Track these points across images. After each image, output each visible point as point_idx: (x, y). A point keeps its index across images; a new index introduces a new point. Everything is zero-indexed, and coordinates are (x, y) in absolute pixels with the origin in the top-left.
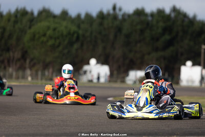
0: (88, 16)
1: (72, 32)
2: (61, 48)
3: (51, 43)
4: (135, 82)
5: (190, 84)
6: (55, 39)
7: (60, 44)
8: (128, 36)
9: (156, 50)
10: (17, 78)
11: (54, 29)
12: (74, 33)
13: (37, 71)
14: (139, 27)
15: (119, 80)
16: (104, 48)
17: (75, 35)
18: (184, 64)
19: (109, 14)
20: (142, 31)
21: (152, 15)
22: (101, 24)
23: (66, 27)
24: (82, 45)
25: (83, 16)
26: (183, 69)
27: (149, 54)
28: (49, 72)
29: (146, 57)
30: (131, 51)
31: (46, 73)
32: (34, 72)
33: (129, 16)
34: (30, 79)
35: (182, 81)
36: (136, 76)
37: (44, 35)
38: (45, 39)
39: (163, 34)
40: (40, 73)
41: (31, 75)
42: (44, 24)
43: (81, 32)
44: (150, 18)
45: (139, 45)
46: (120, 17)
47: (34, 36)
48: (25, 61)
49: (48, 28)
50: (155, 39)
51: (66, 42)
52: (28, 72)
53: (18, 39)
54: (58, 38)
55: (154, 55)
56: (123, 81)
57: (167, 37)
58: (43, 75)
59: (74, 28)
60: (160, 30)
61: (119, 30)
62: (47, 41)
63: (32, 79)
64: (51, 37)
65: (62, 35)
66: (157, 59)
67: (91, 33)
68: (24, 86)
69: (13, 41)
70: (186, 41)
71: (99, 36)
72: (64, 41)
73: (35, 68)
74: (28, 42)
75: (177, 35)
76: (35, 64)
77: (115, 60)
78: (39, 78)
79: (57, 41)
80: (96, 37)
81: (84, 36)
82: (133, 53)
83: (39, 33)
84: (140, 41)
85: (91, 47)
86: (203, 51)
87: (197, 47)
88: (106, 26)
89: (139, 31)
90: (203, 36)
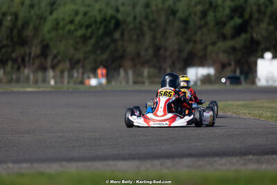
1: (108, 18)
2: (93, 41)
3: (80, 33)
4: (196, 83)
5: (271, 84)
7: (92, 33)
8: (185, 21)
9: (224, 37)
10: (36, 82)
11: (85, 14)
12: (112, 17)
13: (62, 72)
14: (199, 8)
16: (154, 38)
17: (113, 21)
18: (262, 57)
22: (147, 5)
23: (100, 11)
24: (122, 34)
26: (260, 62)
27: (214, 44)
28: (78, 72)
29: (210, 48)
30: (188, 41)
31: (75, 75)
32: (58, 72)
34: (52, 82)
35: (259, 80)
36: (197, 75)
37: (72, 22)
38: (72, 27)
39: (231, 18)
40: (66, 74)
41: (54, 77)
43: (120, 17)
45: (199, 33)
47: (58, 24)
48: (45, 59)
49: (77, 13)
50: (220, 24)
51: (101, 31)
52: (51, 73)
53: (36, 29)
54: (88, 27)
55: (222, 45)
57: (238, 21)
58: (71, 76)
59: (110, 12)
60: (227, 11)
61: (173, 12)
62: (76, 30)
63: (56, 82)
64: (81, 26)
65: (95, 21)
66: (225, 51)
67: (135, 18)
68: (43, 92)
69: (29, 32)
70: (263, 26)
71: (145, 22)
72: (98, 29)
73: (60, 67)
74: (49, 32)
75: (251, 17)
76: (59, 62)
77: (168, 53)
78: (66, 81)
79: (90, 30)
80: (141, 23)
81: (124, 21)
82: (191, 45)
83: (63, 19)
84: (200, 27)
85: (135, 37)
88: (154, 8)
89: (199, 14)
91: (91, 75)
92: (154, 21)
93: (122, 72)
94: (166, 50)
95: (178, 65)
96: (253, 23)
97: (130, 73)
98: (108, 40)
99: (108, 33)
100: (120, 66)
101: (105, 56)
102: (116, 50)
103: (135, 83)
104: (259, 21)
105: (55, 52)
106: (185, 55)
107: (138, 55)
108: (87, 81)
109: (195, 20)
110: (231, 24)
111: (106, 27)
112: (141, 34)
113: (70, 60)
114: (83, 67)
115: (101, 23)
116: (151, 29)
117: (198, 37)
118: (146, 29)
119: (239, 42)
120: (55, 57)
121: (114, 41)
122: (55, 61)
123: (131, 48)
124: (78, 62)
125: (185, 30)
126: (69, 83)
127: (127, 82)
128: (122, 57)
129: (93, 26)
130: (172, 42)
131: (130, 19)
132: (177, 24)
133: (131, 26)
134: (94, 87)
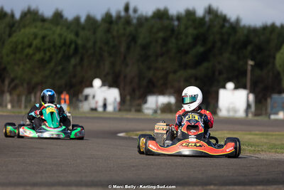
0: (90, 19)
1: (68, 41)
2: (52, 64)
3: (38, 56)
4: (155, 112)
5: (231, 114)
7: (51, 59)
8: (145, 47)
9: (185, 66)
11: (44, 38)
12: (71, 43)
13: (19, 96)
14: (161, 35)
15: (133, 109)
16: (113, 64)
17: (73, 46)
18: (224, 87)
19: (119, 17)
20: (165, 41)
21: (179, 18)
22: (108, 31)
23: (60, 35)
24: (82, 59)
25: (83, 20)
26: (222, 92)
27: (175, 72)
28: (35, 97)
29: (171, 77)
30: (149, 68)
31: (33, 99)
32: (15, 96)
33: (147, 19)
34: (9, 106)
35: (220, 110)
36: (157, 102)
37: (30, 46)
38: (31, 51)
39: (194, 45)
40: (23, 99)
41: (11, 102)
42: (29, 30)
43: (80, 42)
44: (176, 23)
45: (160, 60)
46: (135, 21)
47: (16, 47)
48: (2, 83)
49: (35, 36)
50: (182, 52)
51: (60, 56)
52: (7, 97)
55: (183, 74)
56: (139, 110)
57: (200, 49)
58: (28, 101)
59: (70, 37)
60: (190, 39)
61: (133, 38)
62: (34, 54)
63: (13, 106)
64: (38, 49)
65: (54, 45)
67: (95, 43)
70: (226, 55)
71: (105, 48)
72: (57, 54)
73: (17, 91)
74: (7, 55)
76: (16, 86)
77: (128, 80)
78: (23, 105)
79: (48, 54)
80: (101, 48)
81: (84, 46)
82: (152, 72)
83: (23, 43)
84: (162, 55)
85: (94, 63)
86: (249, 68)
87: (241, 63)
88: (115, 33)
89: (160, 41)
90: (249, 48)
92: (115, 46)
95: (137, 93)
100: (79, 92)
101: (63, 81)
102: (75, 75)
105: (12, 75)
110: (193, 52)
111: (65, 51)
113: (29, 83)
115: (60, 47)
116: (110, 54)
117: (159, 64)
118: (106, 54)
119: (201, 70)
120: (12, 80)
122: (12, 85)
125: (146, 58)
126: (26, 107)
128: (81, 82)
129: (52, 50)
133: (91, 52)
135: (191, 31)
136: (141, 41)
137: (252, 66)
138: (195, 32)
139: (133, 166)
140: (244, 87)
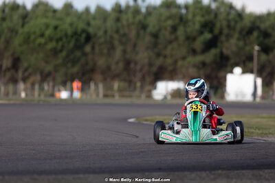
0: (100, 9)
1: (79, 31)
2: (64, 54)
3: (50, 46)
4: (165, 97)
5: (240, 99)
6: (57, 41)
7: (63, 46)
8: (155, 36)
9: (194, 52)
10: (7, 94)
11: (56, 28)
12: (83, 31)
13: (33, 84)
14: (170, 23)
15: (143, 96)
16: (124, 52)
17: (84, 35)
18: (231, 72)
19: (128, 7)
20: (174, 29)
21: (187, 6)
22: (118, 20)
23: (71, 24)
24: (93, 48)
26: (229, 77)
27: (184, 58)
28: (48, 85)
29: (180, 63)
30: (158, 55)
31: (46, 87)
32: (29, 85)
33: (155, 8)
34: (23, 95)
35: (229, 95)
36: (167, 88)
37: (42, 35)
38: (42, 40)
39: (201, 33)
40: (37, 87)
41: (25, 90)
42: (40, 21)
43: (91, 30)
44: (184, 11)
45: (169, 48)
47: (29, 38)
48: (16, 71)
49: (47, 26)
50: (190, 39)
51: (71, 45)
52: (21, 86)
53: (8, 42)
54: (61, 39)
55: (192, 60)
56: (149, 96)
57: (208, 36)
58: (41, 89)
59: (81, 26)
60: (197, 26)
61: (144, 27)
62: (46, 43)
63: (27, 95)
64: (51, 39)
65: (66, 35)
66: (195, 66)
67: (106, 32)
68: (14, 104)
70: (233, 41)
71: (116, 36)
72: (69, 42)
73: (31, 80)
74: (20, 45)
75: (221, 33)
76: (30, 75)
77: (138, 67)
78: (36, 93)
79: (60, 44)
80: (112, 37)
81: (95, 35)
82: (161, 59)
83: (35, 33)
84: (171, 42)
85: (105, 51)
86: (255, 53)
87: (247, 48)
88: (124, 22)
89: (169, 29)
90: (255, 34)
91: (62, 88)
92: (125, 35)
93: (92, 85)
94: (136, 64)
95: (148, 79)
96: (223, 38)
97: (101, 86)
98: (78, 54)
99: (79, 47)
100: (91, 79)
101: (75, 70)
102: (87, 64)
103: (105, 96)
104: (228, 36)
105: (26, 65)
106: (154, 69)
107: (109, 68)
108: (57, 94)
109: (166, 35)
110: (201, 39)
111: (77, 40)
112: (112, 48)
113: (42, 73)
114: (54, 80)
115: (72, 36)
116: (121, 43)
117: (168, 51)
118: (116, 43)
119: (210, 56)
120: (26, 70)
121: (85, 54)
122: (26, 74)
123: (101, 62)
124: (49, 74)
125: (156, 45)
126: (39, 95)
127: (98, 95)
128: (92, 70)
129: (64, 40)
130: (143, 56)
131: (101, 33)
132: (148, 39)
133: (102, 40)
134: (65, 100)
135: (198, 18)
136: (150, 29)
137: (258, 51)
138: (202, 19)
139: (142, 152)
140: (251, 72)
